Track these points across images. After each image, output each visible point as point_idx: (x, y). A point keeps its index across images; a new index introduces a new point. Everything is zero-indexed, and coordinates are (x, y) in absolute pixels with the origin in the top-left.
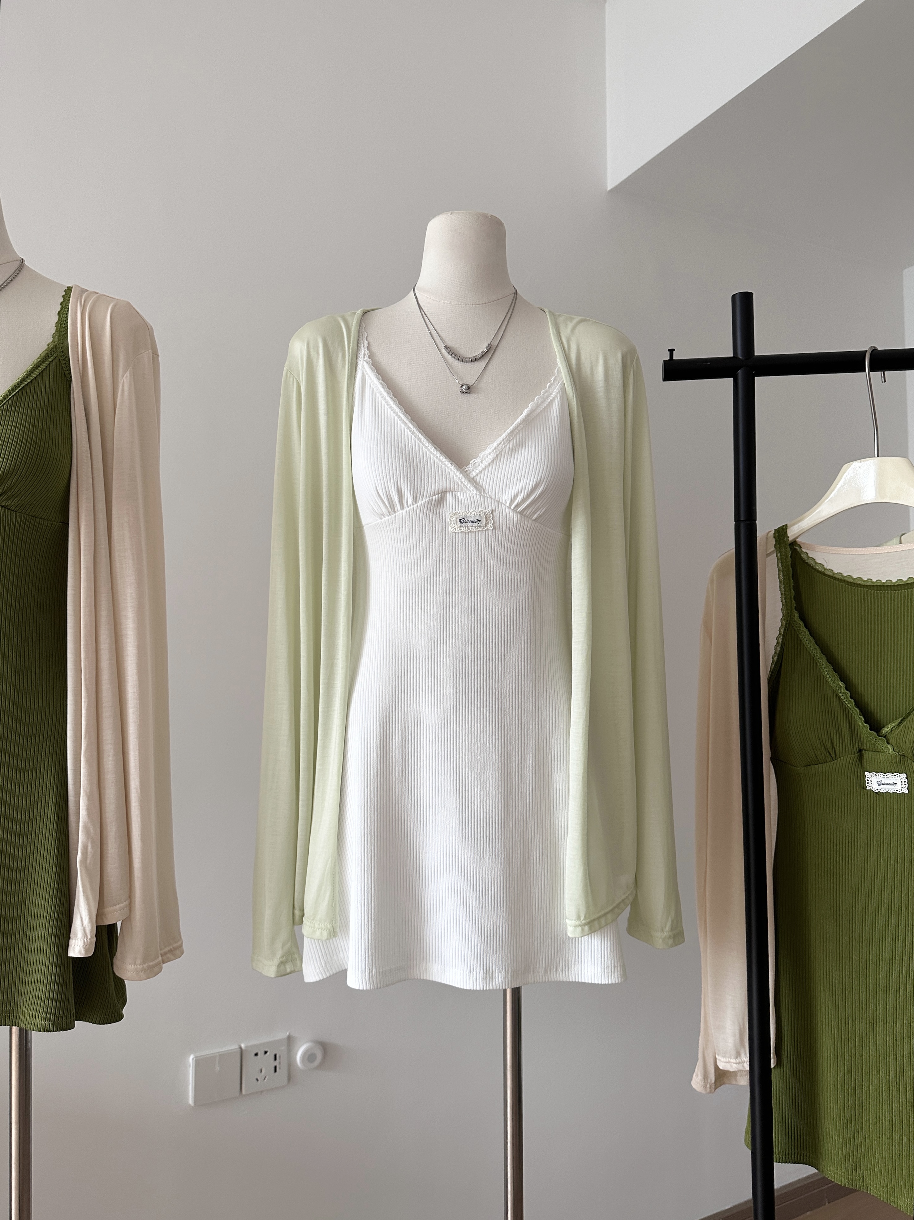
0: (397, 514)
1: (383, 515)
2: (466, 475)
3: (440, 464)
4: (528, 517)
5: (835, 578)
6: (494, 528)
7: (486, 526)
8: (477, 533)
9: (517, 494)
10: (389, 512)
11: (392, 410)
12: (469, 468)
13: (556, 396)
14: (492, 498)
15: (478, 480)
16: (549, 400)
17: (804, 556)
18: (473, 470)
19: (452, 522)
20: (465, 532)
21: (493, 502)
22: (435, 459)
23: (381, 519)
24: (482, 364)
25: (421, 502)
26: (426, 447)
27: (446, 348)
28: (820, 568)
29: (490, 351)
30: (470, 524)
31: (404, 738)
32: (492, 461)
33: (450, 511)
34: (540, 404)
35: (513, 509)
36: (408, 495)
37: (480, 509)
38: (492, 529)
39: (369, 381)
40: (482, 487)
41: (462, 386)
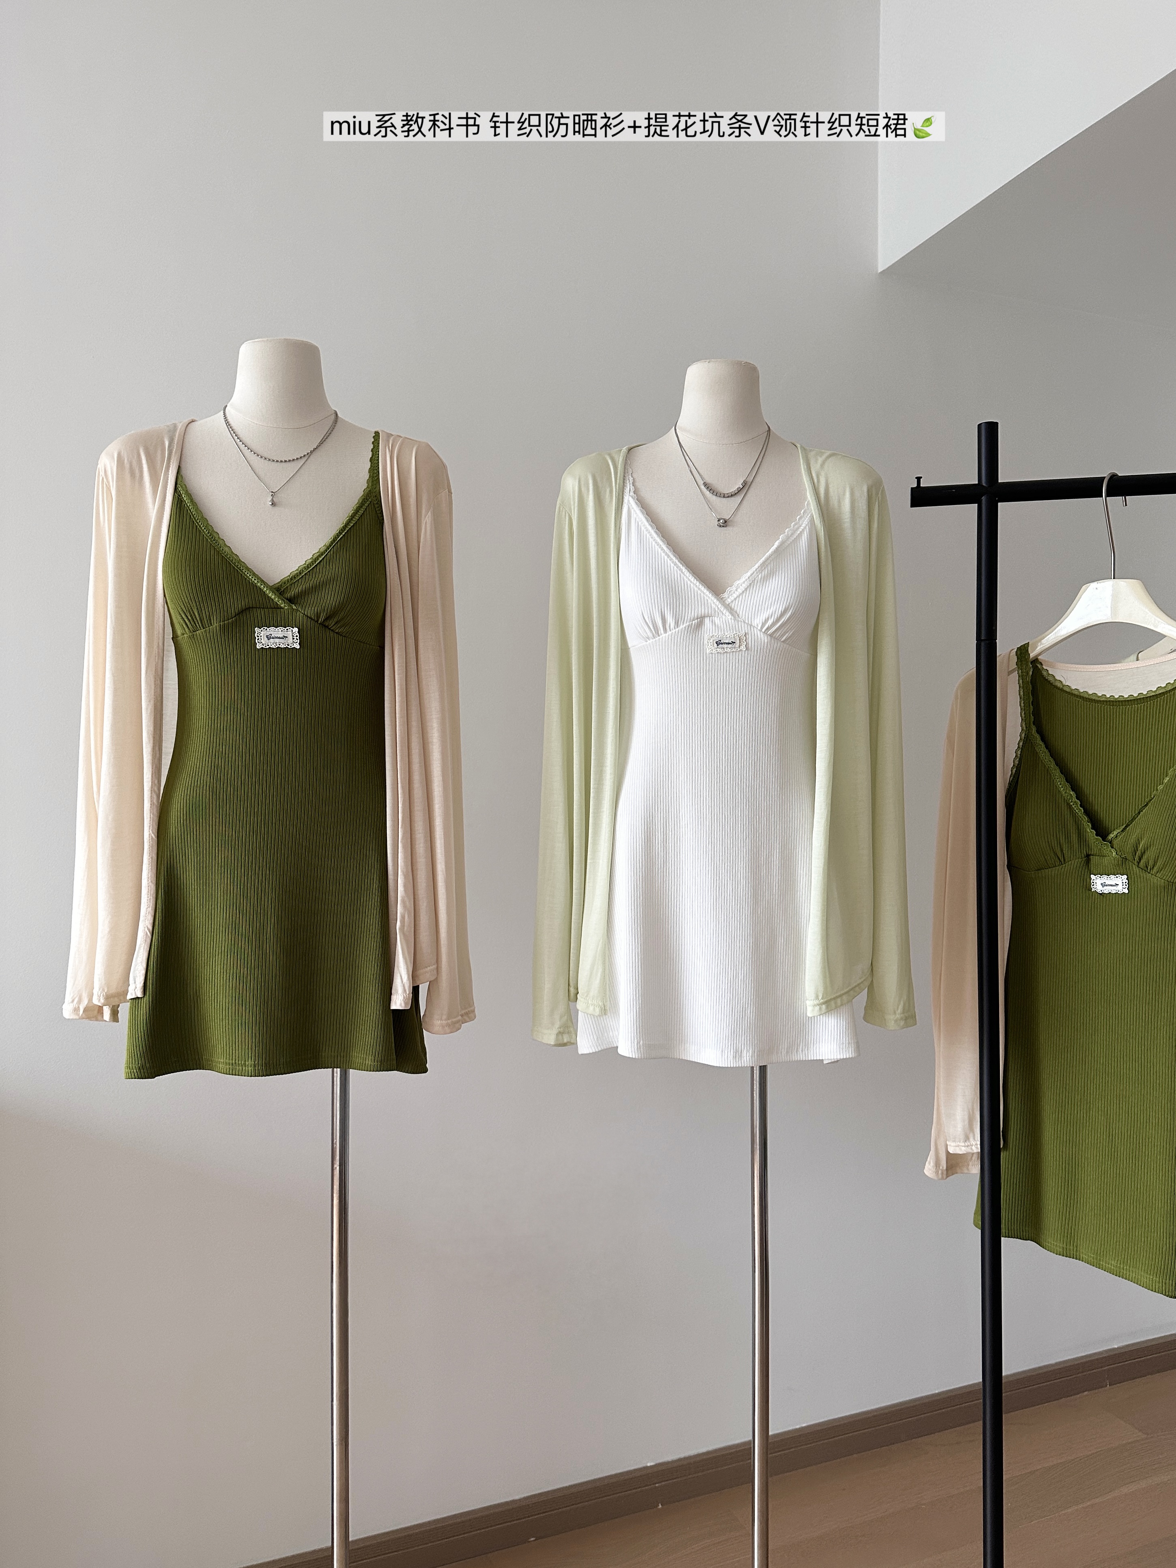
0: (661, 636)
1: (648, 638)
2: (722, 601)
3: (699, 592)
4: (777, 639)
5: (1072, 694)
6: (747, 649)
7: (739, 647)
8: (731, 654)
9: (768, 618)
10: (653, 636)
11: (656, 543)
12: (725, 595)
13: (805, 528)
14: (745, 623)
15: (733, 607)
16: (799, 532)
17: (1045, 673)
18: (729, 597)
19: (710, 644)
20: (721, 653)
21: (746, 626)
22: (695, 588)
23: (647, 641)
24: (738, 499)
25: (682, 627)
26: (686, 577)
27: (705, 484)
28: (1059, 685)
29: (746, 486)
30: (725, 646)
31: (665, 834)
32: (746, 589)
33: (708, 634)
34: (791, 536)
35: (764, 632)
36: (670, 620)
37: (735, 632)
38: (744, 649)
39: (635, 515)
40: (736, 612)
41: (719, 520)
